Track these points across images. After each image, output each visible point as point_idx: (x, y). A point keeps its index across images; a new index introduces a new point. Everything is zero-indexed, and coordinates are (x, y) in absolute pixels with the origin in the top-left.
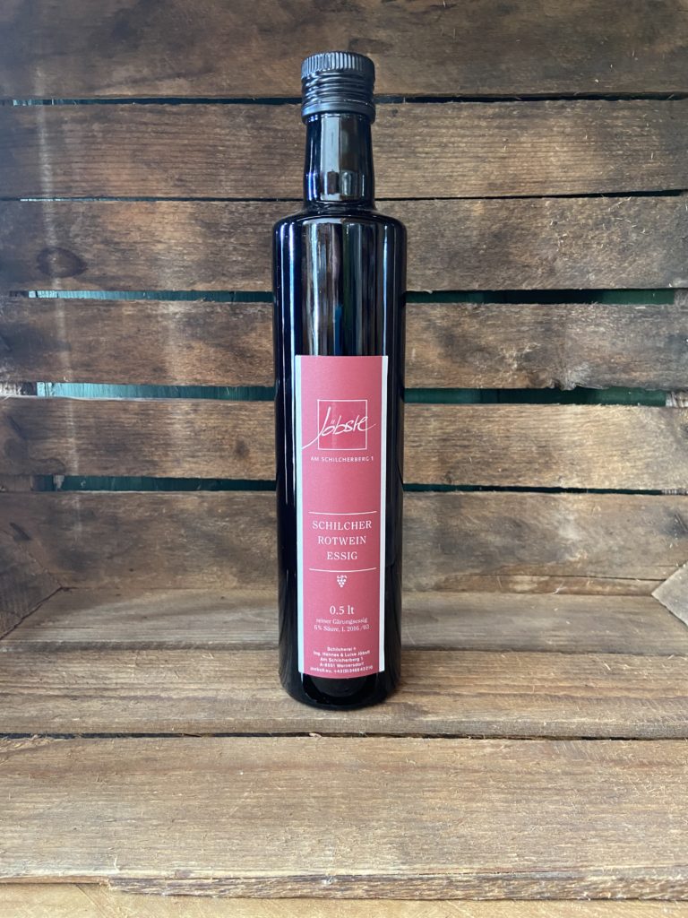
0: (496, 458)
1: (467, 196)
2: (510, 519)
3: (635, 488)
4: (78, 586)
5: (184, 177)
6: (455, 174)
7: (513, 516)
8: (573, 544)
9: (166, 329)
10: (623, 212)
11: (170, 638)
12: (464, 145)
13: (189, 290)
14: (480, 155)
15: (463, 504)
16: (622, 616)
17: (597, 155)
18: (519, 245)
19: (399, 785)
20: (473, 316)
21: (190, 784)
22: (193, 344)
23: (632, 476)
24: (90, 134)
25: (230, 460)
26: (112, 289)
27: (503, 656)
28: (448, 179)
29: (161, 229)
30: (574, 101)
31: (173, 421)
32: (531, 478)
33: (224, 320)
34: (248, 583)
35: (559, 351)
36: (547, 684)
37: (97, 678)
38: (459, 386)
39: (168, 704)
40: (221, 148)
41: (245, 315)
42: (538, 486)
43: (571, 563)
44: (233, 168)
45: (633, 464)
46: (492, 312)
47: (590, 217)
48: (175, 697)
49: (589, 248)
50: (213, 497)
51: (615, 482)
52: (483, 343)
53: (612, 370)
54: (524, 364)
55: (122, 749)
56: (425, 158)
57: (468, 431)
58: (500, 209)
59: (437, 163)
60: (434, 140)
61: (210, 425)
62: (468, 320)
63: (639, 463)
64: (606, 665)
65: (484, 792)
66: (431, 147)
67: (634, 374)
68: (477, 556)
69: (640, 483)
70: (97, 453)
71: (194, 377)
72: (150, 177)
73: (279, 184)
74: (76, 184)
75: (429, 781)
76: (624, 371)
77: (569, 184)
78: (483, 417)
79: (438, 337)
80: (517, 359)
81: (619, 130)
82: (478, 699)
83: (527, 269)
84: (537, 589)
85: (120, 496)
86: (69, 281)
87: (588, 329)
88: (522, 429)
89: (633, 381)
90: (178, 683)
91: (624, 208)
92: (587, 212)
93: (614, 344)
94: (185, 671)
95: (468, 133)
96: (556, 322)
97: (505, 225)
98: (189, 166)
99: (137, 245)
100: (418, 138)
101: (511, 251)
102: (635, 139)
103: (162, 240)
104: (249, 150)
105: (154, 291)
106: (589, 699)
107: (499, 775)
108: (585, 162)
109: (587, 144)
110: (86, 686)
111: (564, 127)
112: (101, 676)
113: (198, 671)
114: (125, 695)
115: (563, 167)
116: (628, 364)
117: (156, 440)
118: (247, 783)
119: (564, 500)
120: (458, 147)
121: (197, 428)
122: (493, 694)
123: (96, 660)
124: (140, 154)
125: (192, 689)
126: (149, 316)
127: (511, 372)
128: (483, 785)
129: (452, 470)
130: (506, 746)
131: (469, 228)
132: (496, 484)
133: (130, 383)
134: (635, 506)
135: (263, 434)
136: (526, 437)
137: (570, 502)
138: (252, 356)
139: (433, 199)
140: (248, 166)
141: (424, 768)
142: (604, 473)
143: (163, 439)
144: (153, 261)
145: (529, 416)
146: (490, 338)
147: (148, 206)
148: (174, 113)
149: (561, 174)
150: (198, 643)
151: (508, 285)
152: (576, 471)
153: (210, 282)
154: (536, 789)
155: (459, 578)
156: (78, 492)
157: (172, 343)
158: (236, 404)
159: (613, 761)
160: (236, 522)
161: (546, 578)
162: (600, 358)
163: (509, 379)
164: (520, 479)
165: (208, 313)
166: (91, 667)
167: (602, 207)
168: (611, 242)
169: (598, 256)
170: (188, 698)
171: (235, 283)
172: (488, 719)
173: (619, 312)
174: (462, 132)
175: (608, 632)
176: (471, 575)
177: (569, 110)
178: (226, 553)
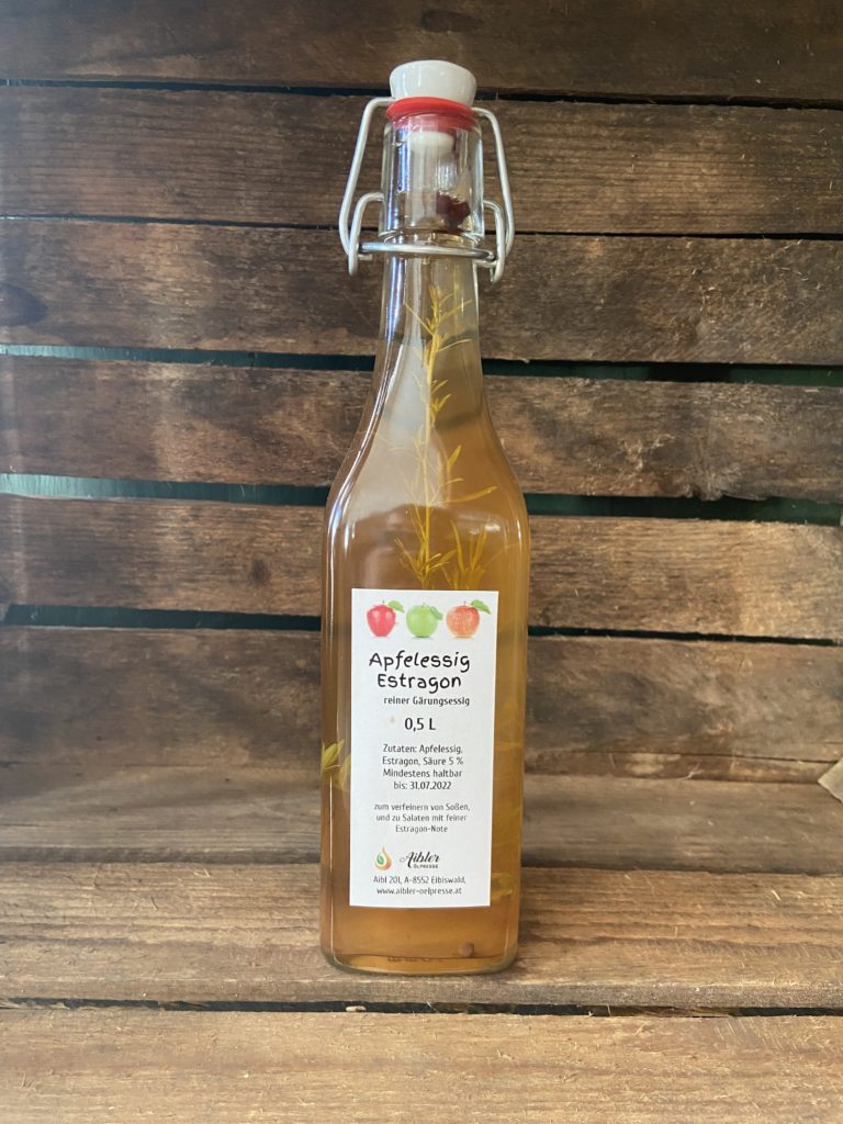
0: (612, 592)
1: (580, 231)
2: (629, 675)
3: (800, 636)
4: (23, 759)
5: (187, 192)
6: (564, 200)
7: (632, 672)
8: (714, 711)
9: (157, 401)
10: (791, 261)
11: (149, 843)
12: (577, 160)
13: (191, 347)
14: (599, 175)
15: (565, 653)
16: (782, 814)
17: (758, 182)
18: (650, 300)
19: (488, 1097)
20: (584, 395)
21: (166, 1095)
22: (195, 423)
23: (795, 620)
24: (58, 128)
25: (243, 587)
26: (81, 344)
27: (627, 876)
28: (554, 206)
29: (153, 262)
30: (728, 107)
31: (163, 530)
32: (659, 619)
33: (239, 392)
34: (263, 758)
35: (701, 447)
36: (694, 923)
37: (36, 908)
38: (562, 491)
39: (138, 953)
40: (241, 153)
41: (269, 386)
42: (667, 630)
43: (710, 736)
44: (256, 181)
45: (796, 604)
46: (609, 390)
47: (745, 265)
48: (150, 941)
49: (744, 307)
50: (218, 637)
51: (773, 627)
52: (597, 433)
53: (772, 475)
54: (653, 463)
55: (65, 1029)
56: (523, 176)
57: (574, 554)
58: (625, 250)
59: (541, 184)
60: (536, 152)
61: (216, 537)
62: (577, 401)
63: (805, 602)
64: (774, 892)
65: (618, 1110)
66: (531, 162)
67: (801, 481)
68: (582, 726)
69: (805, 629)
70: (55, 573)
71: (196, 469)
72: (140, 189)
73: (322, 205)
74: (37, 196)
75: (534, 1090)
76: (787, 476)
77: (718, 220)
78: (595, 534)
79: (535, 424)
80: (643, 455)
81: (787, 148)
82: (597, 947)
83: (659, 333)
84: (662, 771)
85: (85, 634)
86: (22, 330)
87: (740, 418)
88: (647, 552)
89: (800, 490)
90: (155, 919)
91: (792, 254)
92: (743, 258)
93: (774, 439)
94: (167, 898)
95: (583, 144)
96: (697, 407)
97: (632, 272)
98: (195, 176)
99: (120, 284)
100: (514, 148)
101: (637, 307)
102: (808, 162)
103: (154, 277)
104: (280, 157)
105: (141, 348)
106: (755, 948)
107: (638, 1079)
108: (741, 190)
109: (744, 166)
110: (20, 921)
111: (715, 142)
112: (42, 904)
113: (187, 897)
114: (75, 937)
115: (711, 195)
116: (795, 466)
117: (139, 556)
118: (253, 1094)
119: (703, 650)
120: (569, 163)
121: (198, 541)
122: (618, 939)
123: (37, 877)
124: (127, 157)
125: (177, 929)
126: (133, 383)
127: (634, 474)
128: (616, 1096)
129: (551, 607)
130: (646, 1029)
131: (580, 275)
132: (611, 626)
133: (104, 476)
134: (799, 660)
135: (291, 551)
136: (653, 563)
137: (711, 653)
138: (279, 443)
139: (532, 233)
140: (278, 179)
141: (524, 1067)
142: (758, 615)
143: (149, 556)
144: (141, 306)
145: (658, 535)
146: (607, 427)
147: (135, 229)
148: (175, 103)
149: (709, 206)
150: (189, 850)
151: (633, 354)
152: (720, 611)
153: (220, 338)
154: (697, 1102)
155: (556, 755)
156: (26, 627)
157: (164, 422)
158: (254, 509)
159: (802, 1051)
160: (249, 672)
161: (677, 757)
162: (756, 457)
163: (629, 483)
164: (644, 621)
165: (218, 380)
166: (29, 888)
167: (762, 252)
168: (773, 300)
169: (755, 318)
170: (169, 944)
171: (256, 340)
172: (615, 982)
173: (782, 396)
174: (575, 143)
175: (767, 838)
176: (574, 751)
177: (721, 119)
178: (233, 715)
